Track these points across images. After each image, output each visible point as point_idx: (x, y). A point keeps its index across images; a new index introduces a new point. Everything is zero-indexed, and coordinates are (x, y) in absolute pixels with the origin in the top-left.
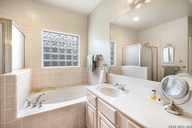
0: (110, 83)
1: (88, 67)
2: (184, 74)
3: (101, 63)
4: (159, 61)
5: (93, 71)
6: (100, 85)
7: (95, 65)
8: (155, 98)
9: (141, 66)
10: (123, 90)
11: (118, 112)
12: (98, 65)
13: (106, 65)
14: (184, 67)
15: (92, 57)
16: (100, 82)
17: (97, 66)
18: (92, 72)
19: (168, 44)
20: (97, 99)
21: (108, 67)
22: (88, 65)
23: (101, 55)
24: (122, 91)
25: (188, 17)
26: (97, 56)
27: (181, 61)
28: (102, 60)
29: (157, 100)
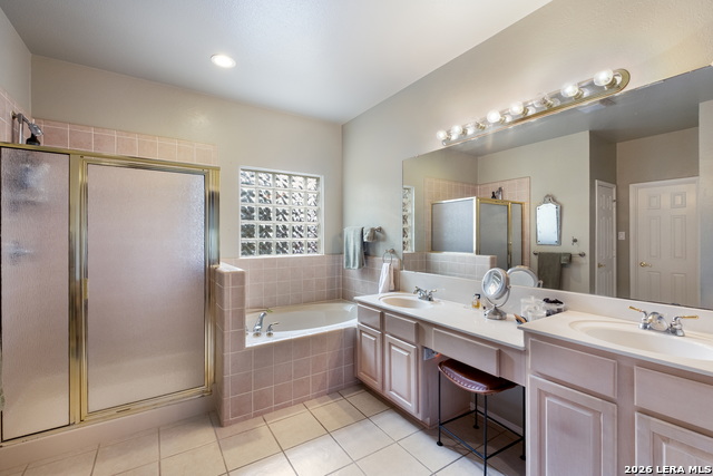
0: (404, 291)
1: (348, 256)
2: (517, 267)
3: (382, 249)
4: (526, 240)
5: (362, 265)
6: (380, 295)
7: (367, 251)
8: (478, 306)
9: (478, 252)
10: (430, 300)
11: (420, 324)
12: (374, 251)
13: (393, 252)
14: (582, 255)
15: (359, 233)
16: (380, 289)
17: (371, 253)
18: (359, 267)
19: (548, 196)
20: (382, 315)
21: (398, 257)
22: (348, 252)
23: (380, 229)
24: (427, 302)
25: (590, 132)
26: (373, 230)
27: (575, 241)
28: (384, 240)
29: (481, 308)
